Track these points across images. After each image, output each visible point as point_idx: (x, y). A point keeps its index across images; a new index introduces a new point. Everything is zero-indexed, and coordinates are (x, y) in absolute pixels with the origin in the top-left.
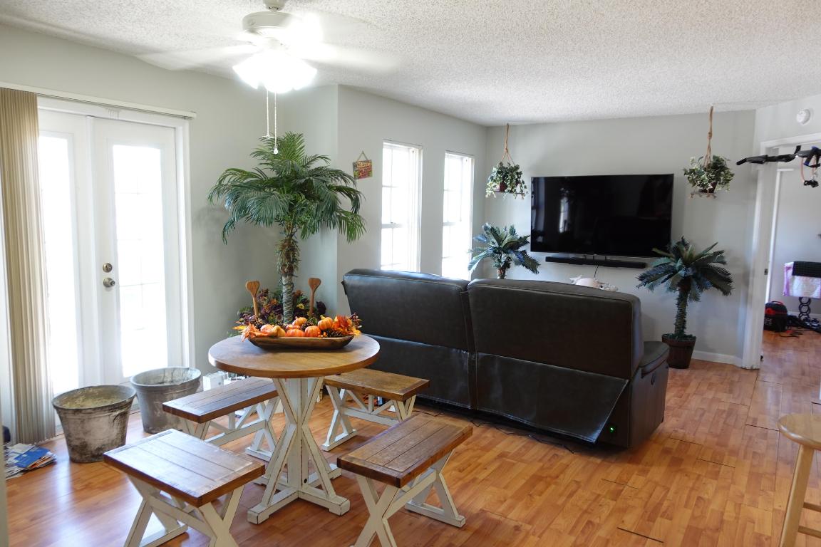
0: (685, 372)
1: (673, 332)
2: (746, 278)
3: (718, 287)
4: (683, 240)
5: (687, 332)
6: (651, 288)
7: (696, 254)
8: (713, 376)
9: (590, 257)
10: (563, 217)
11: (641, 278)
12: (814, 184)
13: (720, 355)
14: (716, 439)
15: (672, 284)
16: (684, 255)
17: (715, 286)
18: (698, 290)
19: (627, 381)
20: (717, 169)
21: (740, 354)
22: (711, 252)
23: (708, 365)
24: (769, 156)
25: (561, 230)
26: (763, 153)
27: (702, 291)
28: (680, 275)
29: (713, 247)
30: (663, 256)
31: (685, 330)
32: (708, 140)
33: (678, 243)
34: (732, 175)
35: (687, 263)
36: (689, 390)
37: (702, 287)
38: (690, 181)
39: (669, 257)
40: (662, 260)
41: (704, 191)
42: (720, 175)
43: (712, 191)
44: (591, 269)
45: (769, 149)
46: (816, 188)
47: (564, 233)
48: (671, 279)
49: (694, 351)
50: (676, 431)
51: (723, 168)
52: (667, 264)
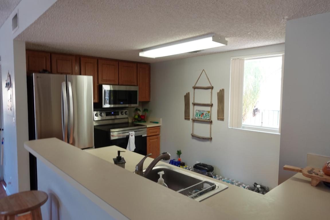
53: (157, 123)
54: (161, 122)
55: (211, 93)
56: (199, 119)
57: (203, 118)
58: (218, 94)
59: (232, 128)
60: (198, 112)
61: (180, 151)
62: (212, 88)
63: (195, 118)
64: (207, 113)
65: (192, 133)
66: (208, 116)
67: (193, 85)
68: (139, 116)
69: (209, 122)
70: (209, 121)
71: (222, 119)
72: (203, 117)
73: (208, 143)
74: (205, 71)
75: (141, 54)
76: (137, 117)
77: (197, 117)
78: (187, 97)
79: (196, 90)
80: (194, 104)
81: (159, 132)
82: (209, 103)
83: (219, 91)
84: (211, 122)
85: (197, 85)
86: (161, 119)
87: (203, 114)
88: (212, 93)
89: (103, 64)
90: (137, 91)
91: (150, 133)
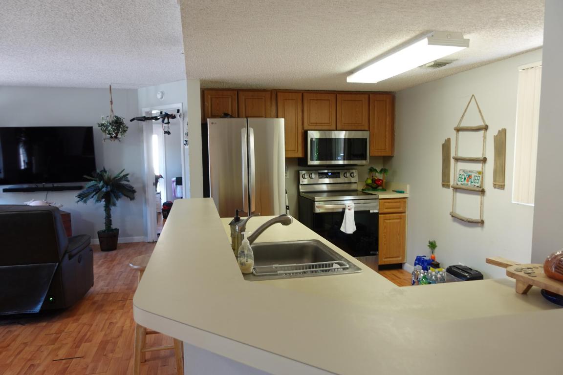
0: (114, 252)
1: (105, 229)
2: (144, 189)
3: (127, 196)
4: (104, 169)
5: (113, 227)
6: (85, 202)
7: (113, 177)
8: (130, 251)
9: (40, 185)
10: (23, 158)
11: (79, 196)
12: (169, 133)
13: (136, 237)
14: (126, 287)
15: (98, 198)
16: (104, 178)
17: (125, 195)
18: (115, 199)
19: (57, 264)
20: (118, 124)
21: (146, 234)
22: (122, 175)
23: (128, 245)
24: (146, 117)
25: (23, 168)
26: (144, 115)
27: (117, 200)
28: (103, 191)
29: (122, 172)
30: (92, 180)
31: (112, 226)
32: (110, 105)
33: (101, 171)
34: (127, 128)
35: (107, 183)
36: (115, 263)
37: (117, 198)
38: (103, 131)
39: (96, 181)
40: (92, 183)
41: (111, 137)
42: (120, 127)
43: (116, 137)
44: (43, 195)
45: (147, 113)
46: (170, 135)
47: (25, 169)
48: (97, 195)
49: (119, 238)
50: (102, 289)
51: (121, 123)
52: (96, 185)
53: (402, 192)
54: (408, 191)
55: (483, 138)
56: (464, 187)
57: (469, 185)
58: (496, 138)
59: (518, 204)
60: (462, 173)
61: (435, 242)
62: (486, 128)
63: (457, 184)
64: (477, 175)
65: (452, 211)
66: (477, 181)
67: (456, 126)
68: (374, 181)
69: (479, 191)
70: (478, 189)
71: (502, 187)
72: (469, 183)
73: (477, 230)
74: (475, 98)
75: (351, 79)
76: (370, 181)
77: (459, 183)
78: (446, 147)
79: (461, 133)
80: (457, 160)
81: (405, 207)
82: (479, 155)
83: (496, 134)
84: (483, 192)
85: (463, 125)
86: (408, 186)
87: (469, 177)
88: (485, 137)
89: (311, 100)
90: (366, 139)
91: (386, 208)
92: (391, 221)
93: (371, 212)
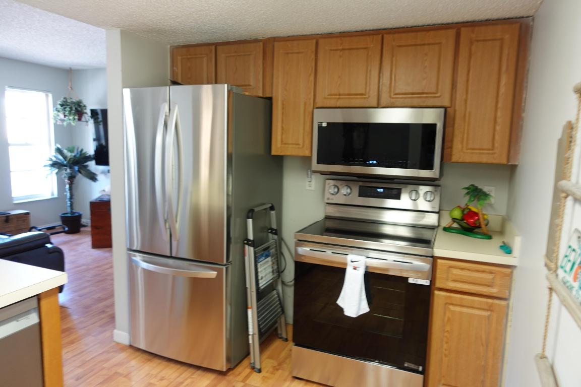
53: (508, 251)
68: (465, 214)
76: (457, 213)
81: (508, 287)
86: (518, 241)
89: (331, 50)
90: (434, 125)
91: (454, 281)
92: (464, 310)
93: (411, 281)
